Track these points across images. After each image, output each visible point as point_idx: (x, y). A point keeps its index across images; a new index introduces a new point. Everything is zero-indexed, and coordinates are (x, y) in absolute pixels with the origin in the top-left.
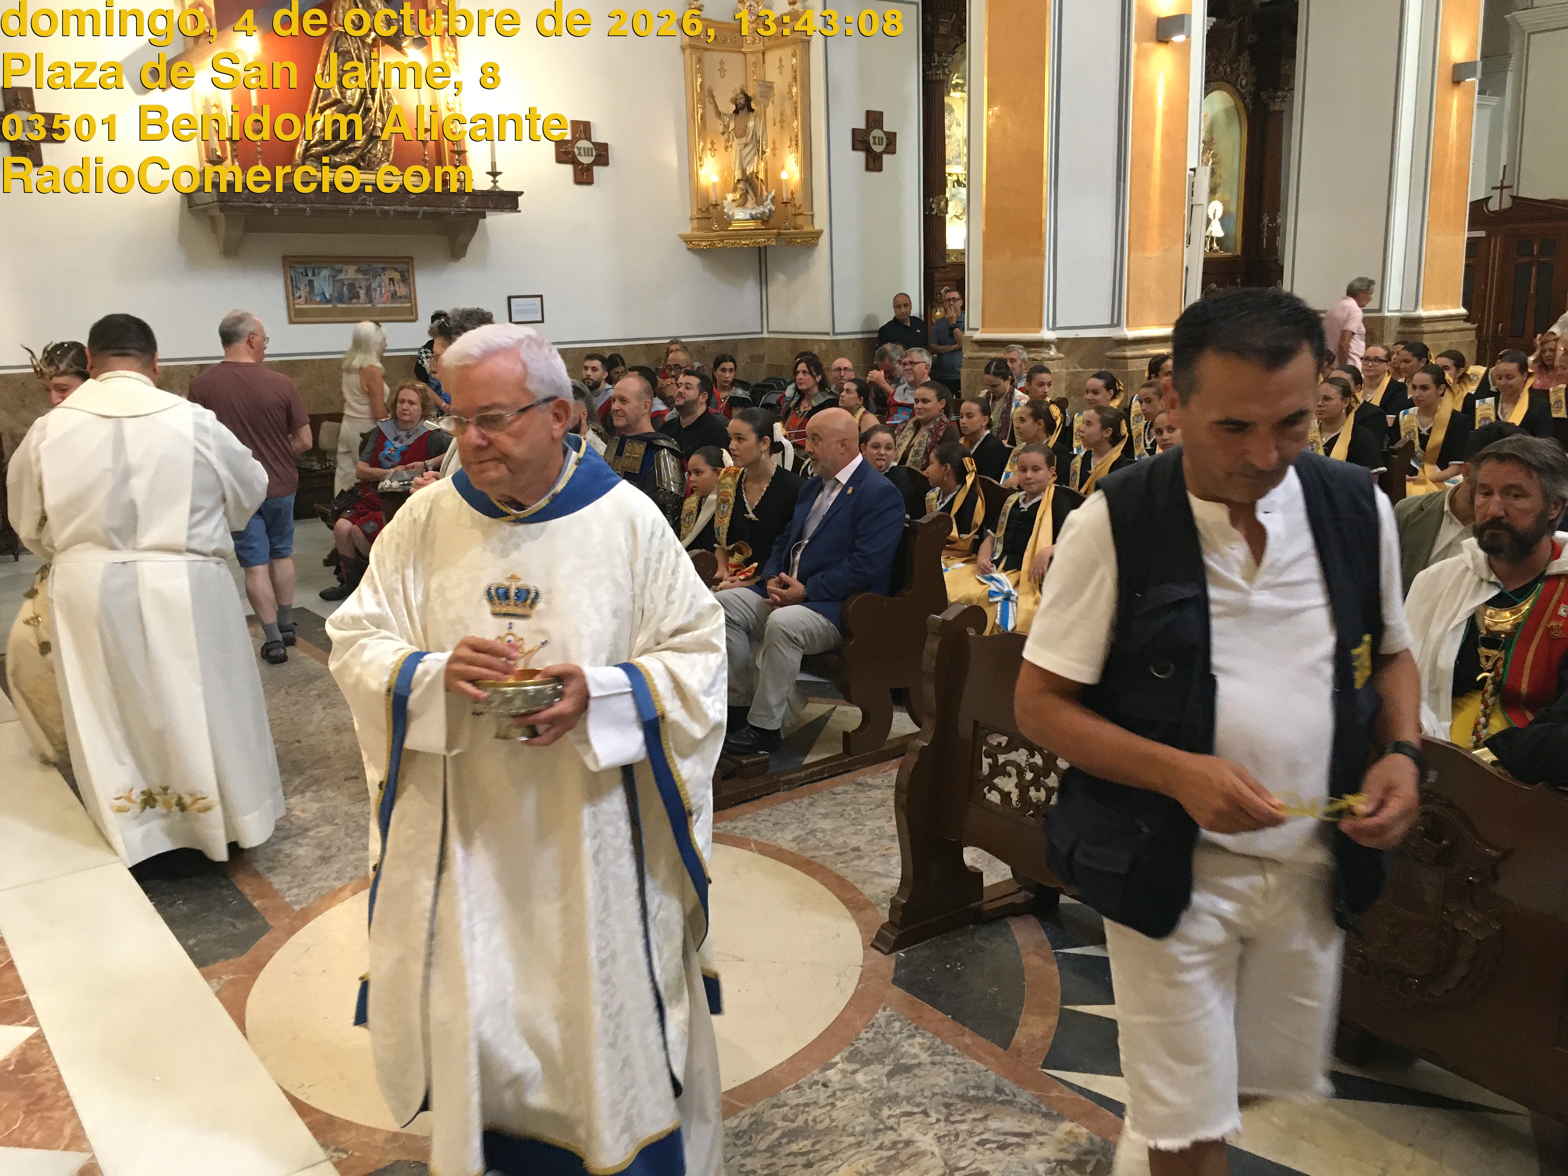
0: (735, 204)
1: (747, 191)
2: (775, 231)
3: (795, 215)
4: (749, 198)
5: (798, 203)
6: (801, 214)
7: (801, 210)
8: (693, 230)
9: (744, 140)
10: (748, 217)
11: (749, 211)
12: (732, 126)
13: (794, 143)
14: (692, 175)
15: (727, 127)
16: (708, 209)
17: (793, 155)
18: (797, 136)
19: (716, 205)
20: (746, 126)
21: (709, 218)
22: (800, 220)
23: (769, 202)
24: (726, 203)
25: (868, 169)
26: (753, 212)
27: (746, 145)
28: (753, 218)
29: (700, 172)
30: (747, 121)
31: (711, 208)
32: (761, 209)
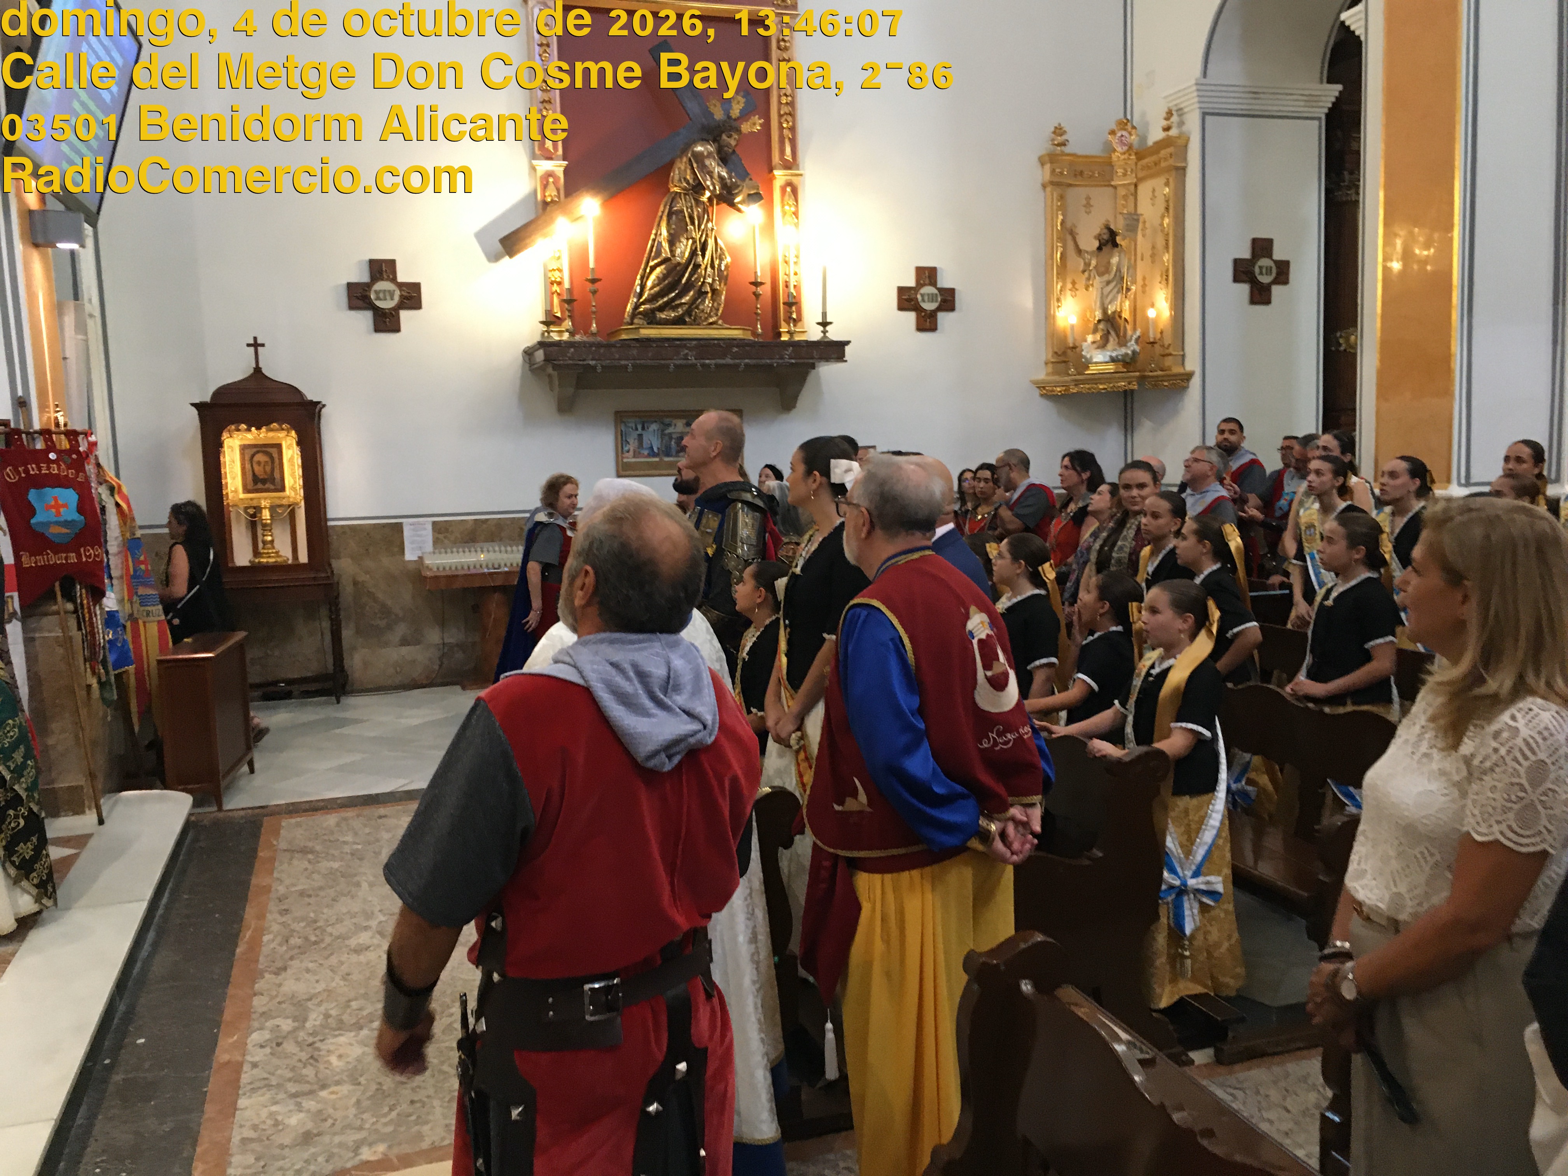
0: (1095, 346)
1: (1109, 332)
2: (1138, 374)
3: (1163, 356)
4: (1111, 339)
5: (1166, 343)
6: (1170, 355)
7: (1171, 350)
8: (1047, 374)
9: (1106, 277)
10: (1107, 359)
11: (1109, 353)
12: (1094, 262)
13: (1165, 277)
14: (1049, 318)
15: (1087, 265)
16: (1064, 353)
17: (1164, 291)
18: (1167, 271)
19: (1074, 348)
20: (1109, 263)
21: (1065, 362)
22: (1168, 362)
23: (1133, 342)
24: (1085, 345)
25: (1253, 301)
26: (1114, 354)
27: (1108, 283)
28: (1113, 360)
29: (1057, 314)
30: (1111, 256)
31: (1069, 351)
32: (1123, 351)
